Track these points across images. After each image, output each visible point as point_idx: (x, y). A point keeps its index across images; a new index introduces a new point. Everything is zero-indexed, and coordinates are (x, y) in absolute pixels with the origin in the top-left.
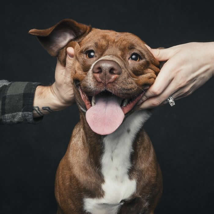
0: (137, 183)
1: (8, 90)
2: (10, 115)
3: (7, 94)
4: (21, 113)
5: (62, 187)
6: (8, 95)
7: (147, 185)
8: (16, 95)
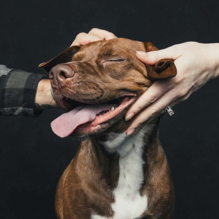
0: (148, 200)
1: (7, 81)
2: (9, 108)
3: (7, 87)
4: (21, 109)
5: (67, 200)
6: (7, 89)
7: (159, 201)
8: (16, 89)
